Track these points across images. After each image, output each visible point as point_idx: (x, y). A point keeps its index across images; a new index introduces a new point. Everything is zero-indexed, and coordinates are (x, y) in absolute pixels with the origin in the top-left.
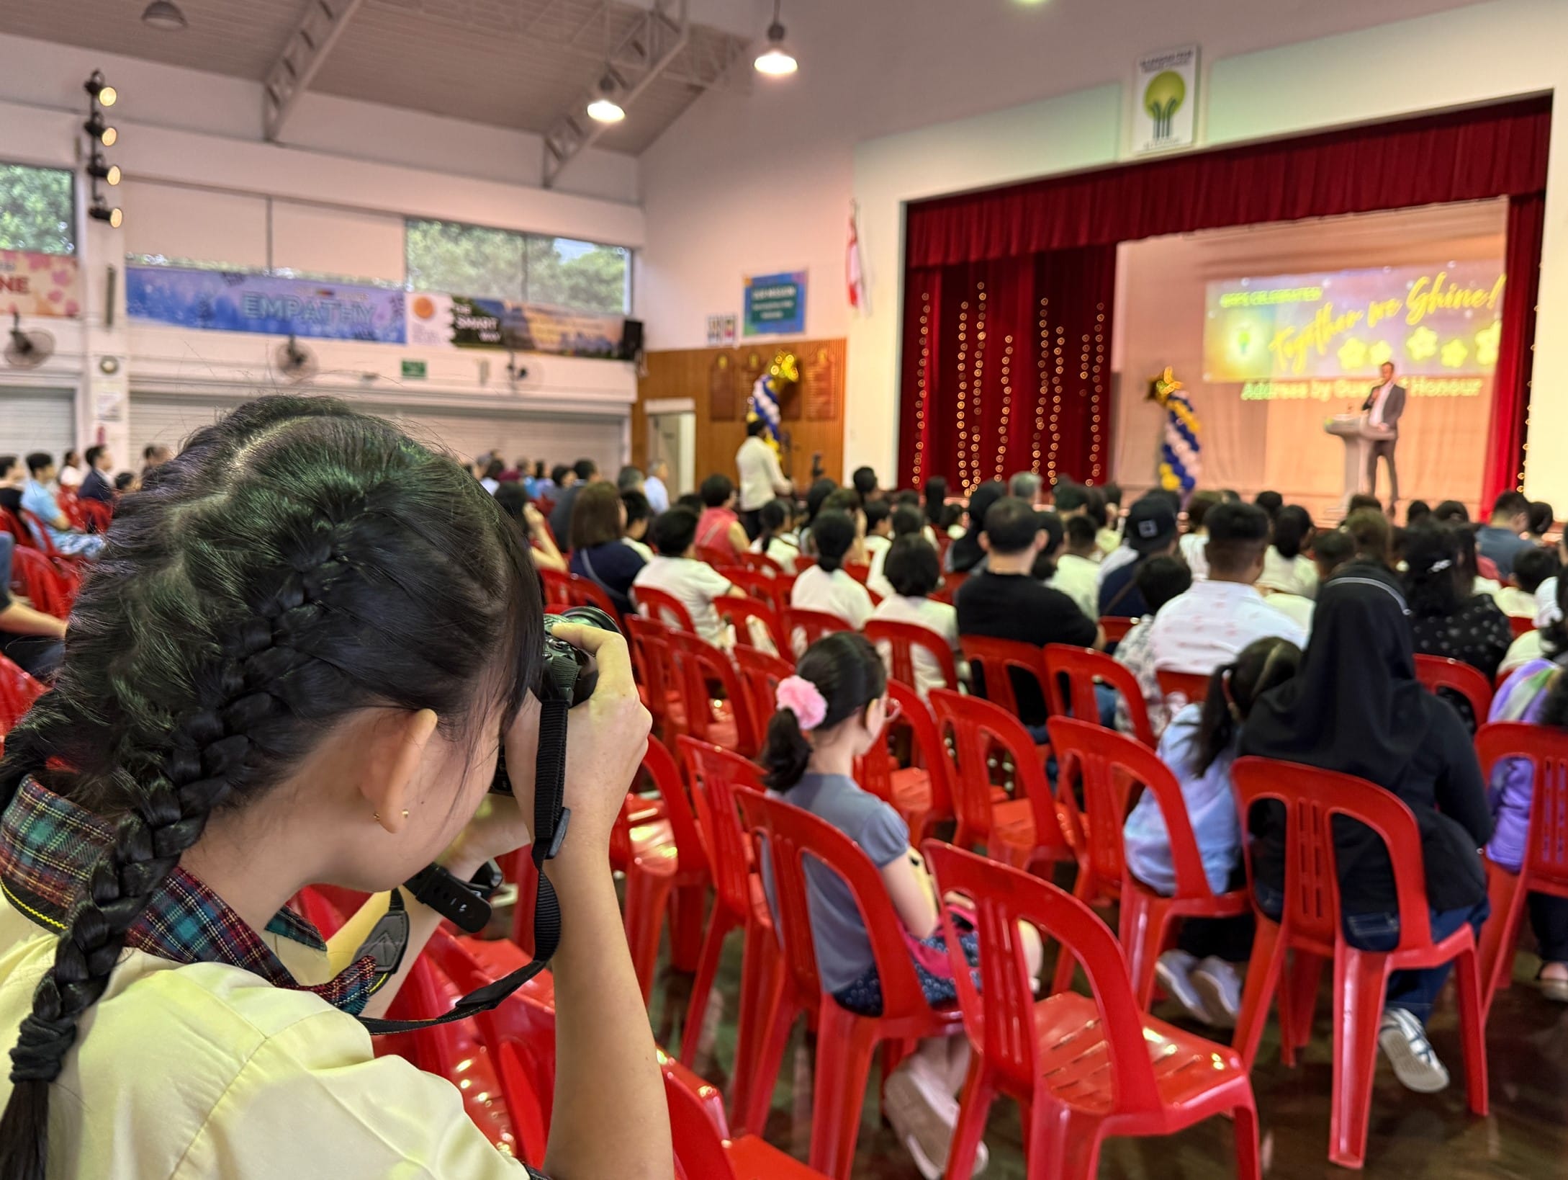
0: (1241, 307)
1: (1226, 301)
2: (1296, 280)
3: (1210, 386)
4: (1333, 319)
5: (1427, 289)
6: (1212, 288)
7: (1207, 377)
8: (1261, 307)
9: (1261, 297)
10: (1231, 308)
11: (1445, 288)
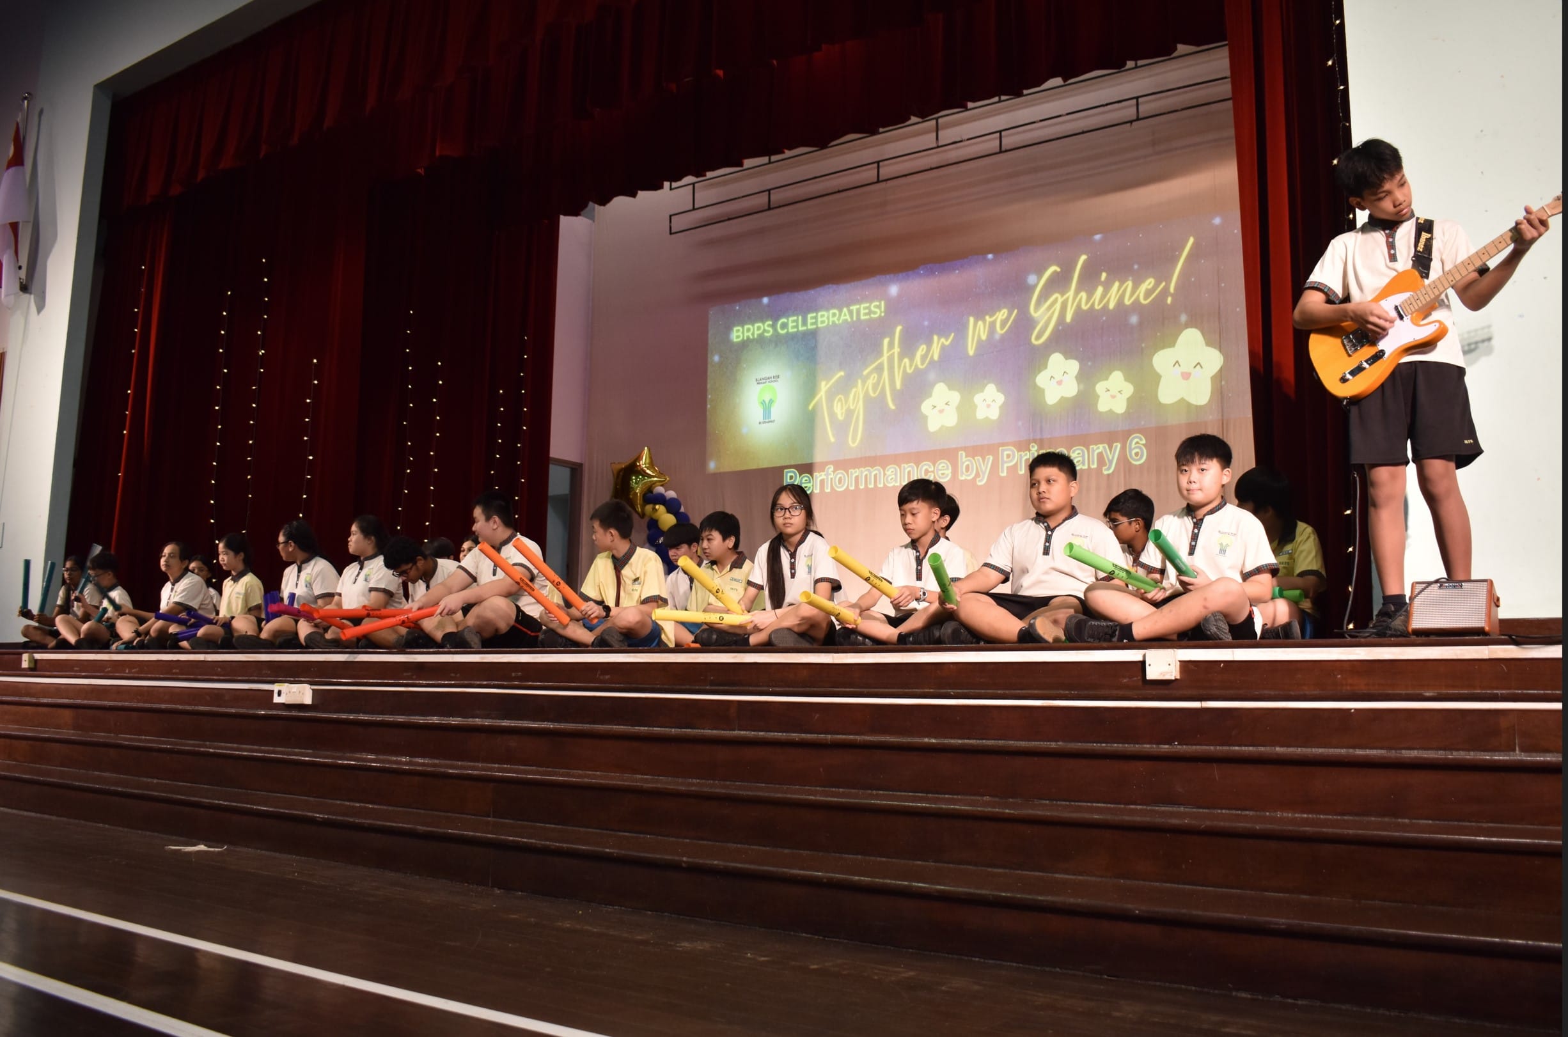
0: (761, 341)
1: (738, 334)
2: (844, 291)
3: (718, 476)
4: (908, 348)
5: (1059, 283)
6: (714, 314)
7: (712, 466)
8: (793, 338)
9: (792, 324)
10: (745, 344)
11: (1089, 279)
